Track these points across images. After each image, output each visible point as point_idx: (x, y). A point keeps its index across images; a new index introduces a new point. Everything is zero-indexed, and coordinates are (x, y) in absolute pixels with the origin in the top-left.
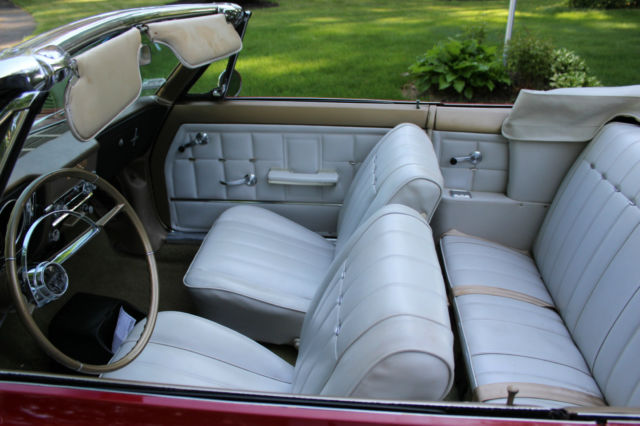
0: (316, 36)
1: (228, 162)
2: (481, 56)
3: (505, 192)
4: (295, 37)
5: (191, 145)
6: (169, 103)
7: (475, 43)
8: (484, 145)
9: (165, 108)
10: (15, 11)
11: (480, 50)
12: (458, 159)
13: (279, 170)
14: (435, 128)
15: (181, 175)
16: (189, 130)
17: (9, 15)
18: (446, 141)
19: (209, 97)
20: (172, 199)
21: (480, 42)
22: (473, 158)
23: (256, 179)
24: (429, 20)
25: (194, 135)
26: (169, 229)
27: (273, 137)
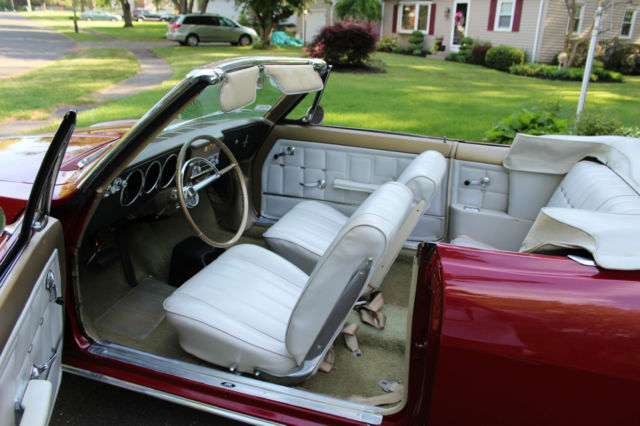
0: (413, 101)
1: (307, 170)
2: (549, 127)
3: (506, 212)
4: (393, 100)
5: (282, 154)
6: (272, 123)
7: (547, 115)
8: (492, 173)
9: (269, 126)
10: (158, 61)
11: (550, 122)
12: (473, 182)
13: (343, 179)
14: (455, 158)
15: (273, 175)
16: (283, 144)
17: (153, 64)
18: (464, 169)
19: (299, 122)
20: (265, 193)
21: (553, 115)
22: (482, 182)
23: (325, 184)
24: (525, 96)
25: (286, 148)
26: (259, 215)
27: (340, 155)
